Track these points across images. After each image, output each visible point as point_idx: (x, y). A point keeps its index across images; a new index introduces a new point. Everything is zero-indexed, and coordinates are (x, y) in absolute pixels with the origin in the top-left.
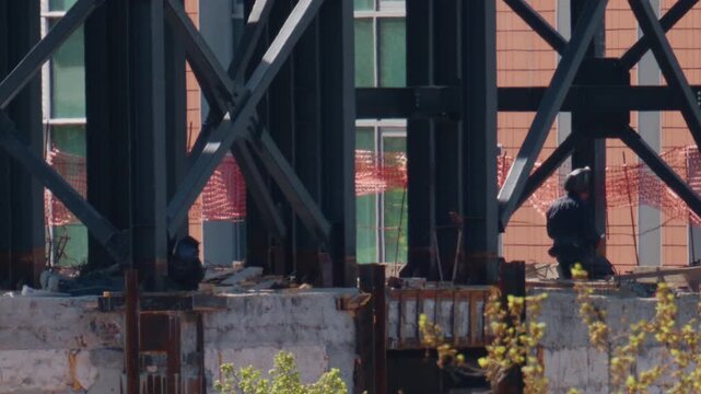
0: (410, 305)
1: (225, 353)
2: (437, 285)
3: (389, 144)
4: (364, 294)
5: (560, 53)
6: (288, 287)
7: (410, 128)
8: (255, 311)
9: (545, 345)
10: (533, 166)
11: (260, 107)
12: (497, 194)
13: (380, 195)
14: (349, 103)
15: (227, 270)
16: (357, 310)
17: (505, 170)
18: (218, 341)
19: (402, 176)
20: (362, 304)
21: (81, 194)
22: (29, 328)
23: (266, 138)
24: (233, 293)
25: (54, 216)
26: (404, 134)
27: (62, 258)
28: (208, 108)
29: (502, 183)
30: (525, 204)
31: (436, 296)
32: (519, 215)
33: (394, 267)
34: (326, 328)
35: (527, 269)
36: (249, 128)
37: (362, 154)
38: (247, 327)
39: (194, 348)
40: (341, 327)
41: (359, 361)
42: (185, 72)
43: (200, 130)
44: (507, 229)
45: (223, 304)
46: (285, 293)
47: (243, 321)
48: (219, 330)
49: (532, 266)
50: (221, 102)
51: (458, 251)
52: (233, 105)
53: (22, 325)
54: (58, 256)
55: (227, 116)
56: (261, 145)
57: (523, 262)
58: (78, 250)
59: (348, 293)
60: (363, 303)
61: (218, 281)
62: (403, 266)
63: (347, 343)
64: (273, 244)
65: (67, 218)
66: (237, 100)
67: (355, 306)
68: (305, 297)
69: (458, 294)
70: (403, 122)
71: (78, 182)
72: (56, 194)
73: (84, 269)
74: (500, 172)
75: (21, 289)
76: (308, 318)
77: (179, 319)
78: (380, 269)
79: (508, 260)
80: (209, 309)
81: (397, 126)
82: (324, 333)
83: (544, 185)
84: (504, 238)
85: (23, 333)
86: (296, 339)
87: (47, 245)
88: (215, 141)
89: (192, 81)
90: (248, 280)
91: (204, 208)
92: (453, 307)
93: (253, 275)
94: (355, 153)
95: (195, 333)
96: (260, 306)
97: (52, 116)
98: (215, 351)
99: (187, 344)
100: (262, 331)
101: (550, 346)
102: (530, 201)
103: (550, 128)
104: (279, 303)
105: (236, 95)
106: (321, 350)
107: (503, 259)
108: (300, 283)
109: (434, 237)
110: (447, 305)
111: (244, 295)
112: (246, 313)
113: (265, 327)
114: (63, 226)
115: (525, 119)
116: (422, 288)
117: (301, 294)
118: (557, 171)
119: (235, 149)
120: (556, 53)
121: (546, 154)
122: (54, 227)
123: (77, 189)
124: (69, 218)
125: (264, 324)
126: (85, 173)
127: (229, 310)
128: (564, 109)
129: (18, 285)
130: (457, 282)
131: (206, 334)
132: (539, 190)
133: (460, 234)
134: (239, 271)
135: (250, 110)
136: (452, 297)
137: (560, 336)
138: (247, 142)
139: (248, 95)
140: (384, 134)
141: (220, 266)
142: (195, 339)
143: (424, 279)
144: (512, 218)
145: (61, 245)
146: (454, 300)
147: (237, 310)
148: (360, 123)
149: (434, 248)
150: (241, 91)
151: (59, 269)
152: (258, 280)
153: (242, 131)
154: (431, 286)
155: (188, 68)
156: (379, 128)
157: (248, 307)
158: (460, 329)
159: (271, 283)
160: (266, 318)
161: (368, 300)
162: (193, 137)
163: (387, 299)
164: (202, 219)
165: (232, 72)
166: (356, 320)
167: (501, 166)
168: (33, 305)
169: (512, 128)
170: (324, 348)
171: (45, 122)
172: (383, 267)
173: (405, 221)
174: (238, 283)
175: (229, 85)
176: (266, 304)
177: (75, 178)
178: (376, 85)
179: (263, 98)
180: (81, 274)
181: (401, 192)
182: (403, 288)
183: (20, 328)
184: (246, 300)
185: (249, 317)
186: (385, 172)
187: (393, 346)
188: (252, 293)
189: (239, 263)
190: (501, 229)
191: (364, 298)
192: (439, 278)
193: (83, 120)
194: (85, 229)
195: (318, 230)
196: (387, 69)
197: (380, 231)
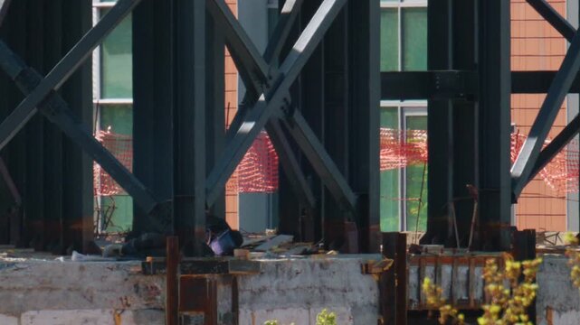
0: (429, 270)
1: (257, 314)
2: (454, 252)
3: (411, 123)
4: (387, 259)
5: (569, 40)
6: (316, 253)
7: (430, 109)
8: (285, 275)
9: (554, 306)
10: (543, 143)
11: (293, 89)
12: (510, 168)
13: (402, 169)
14: (375, 85)
15: (260, 238)
16: (380, 274)
17: (518, 146)
18: (252, 302)
19: (423, 152)
20: (385, 269)
21: (128, 167)
22: (78, 290)
23: (298, 116)
24: (266, 257)
25: (102, 188)
26: (426, 114)
27: (109, 227)
28: (245, 90)
29: (515, 158)
30: (536, 177)
31: (453, 262)
32: (531, 187)
33: (415, 235)
34: (351, 290)
35: (537, 236)
36: (282, 108)
37: (386, 133)
38: (278, 290)
39: (229, 308)
40: (365, 290)
41: (382, 321)
42: (224, 56)
43: (237, 110)
44: (519, 200)
45: (256, 268)
46: (315, 258)
47: (275, 283)
48: (252, 292)
49: (542, 234)
50: (257, 84)
51: (473, 221)
52: (268, 86)
53: (72, 286)
54: (105, 225)
55: (262, 98)
56: (293, 124)
57: (534, 230)
58: (124, 219)
59: (372, 258)
60: (387, 268)
61: (252, 247)
62: (423, 234)
63: (371, 304)
64: (303, 214)
65: (115, 189)
66: (271, 83)
67: (379, 270)
68: (333, 262)
69: (473, 261)
70: (424, 103)
71: (125, 158)
72: (105, 168)
73: (128, 236)
74: (513, 148)
75: (71, 254)
76: (335, 282)
77: (216, 282)
78: (403, 237)
79: (521, 229)
80: (243, 273)
81: (419, 106)
82: (349, 295)
83: (554, 160)
84: (516, 208)
85: (72, 294)
86: (324, 301)
87: (96, 213)
88: (249, 120)
89: (230, 65)
90: (279, 247)
91: (240, 181)
92: (468, 271)
93: (285, 242)
94: (379, 131)
95: (230, 295)
96: (290, 271)
97: (102, 97)
98: (249, 312)
99: (223, 305)
100: (292, 294)
101: (559, 308)
102: (541, 175)
103: (559, 108)
104: (308, 267)
105: (270, 78)
106: (347, 311)
107: (515, 228)
108: (329, 250)
109: (452, 207)
110: (463, 270)
111: (276, 260)
112: (277, 276)
113: (294, 289)
114: (110, 196)
115: (537, 100)
116: (440, 254)
117: (329, 259)
118: (566, 148)
119: (269, 127)
120: (565, 40)
121: (555, 132)
122: (102, 197)
123: (124, 163)
124: (116, 190)
125: (294, 286)
126: (131, 149)
127: (262, 273)
128: (572, 90)
129: (68, 250)
130: (472, 249)
131: (241, 296)
132: (549, 164)
133: (476, 205)
134: (271, 239)
135: (284, 91)
136: (468, 263)
137: (568, 299)
138: (280, 121)
139: (282, 78)
140: (406, 114)
141: (254, 234)
142: (230, 300)
143: (442, 246)
144: (524, 191)
145: (108, 215)
146: (469, 265)
147: (270, 273)
148: (384, 103)
149: (451, 218)
150: (275, 73)
151: (107, 235)
152: (289, 246)
153: (275, 111)
154: (448, 253)
155: (227, 52)
156: (402, 108)
157: (279, 271)
158: (475, 293)
159: (301, 249)
160: (296, 282)
161: (390, 265)
162: (231, 116)
163: (408, 264)
164: (238, 190)
165: (268, 56)
166: (380, 284)
167: (514, 143)
168: (82, 268)
169: (524, 107)
170: (350, 309)
171: (95, 101)
172: (405, 235)
173: (425, 192)
174: (271, 250)
175: (264, 69)
176: (295, 268)
177: (122, 154)
178: (399, 70)
179: (296, 81)
180: (126, 241)
181: (421, 166)
182: (423, 254)
183: (70, 289)
184: (278, 265)
185: (281, 280)
186: (407, 150)
187: (413, 307)
188: (283, 258)
189: (272, 231)
190: (514, 201)
191: (386, 263)
192: (456, 247)
193: (130, 101)
194: (130, 200)
195: (345, 201)
196: (409, 55)
197: (402, 202)
